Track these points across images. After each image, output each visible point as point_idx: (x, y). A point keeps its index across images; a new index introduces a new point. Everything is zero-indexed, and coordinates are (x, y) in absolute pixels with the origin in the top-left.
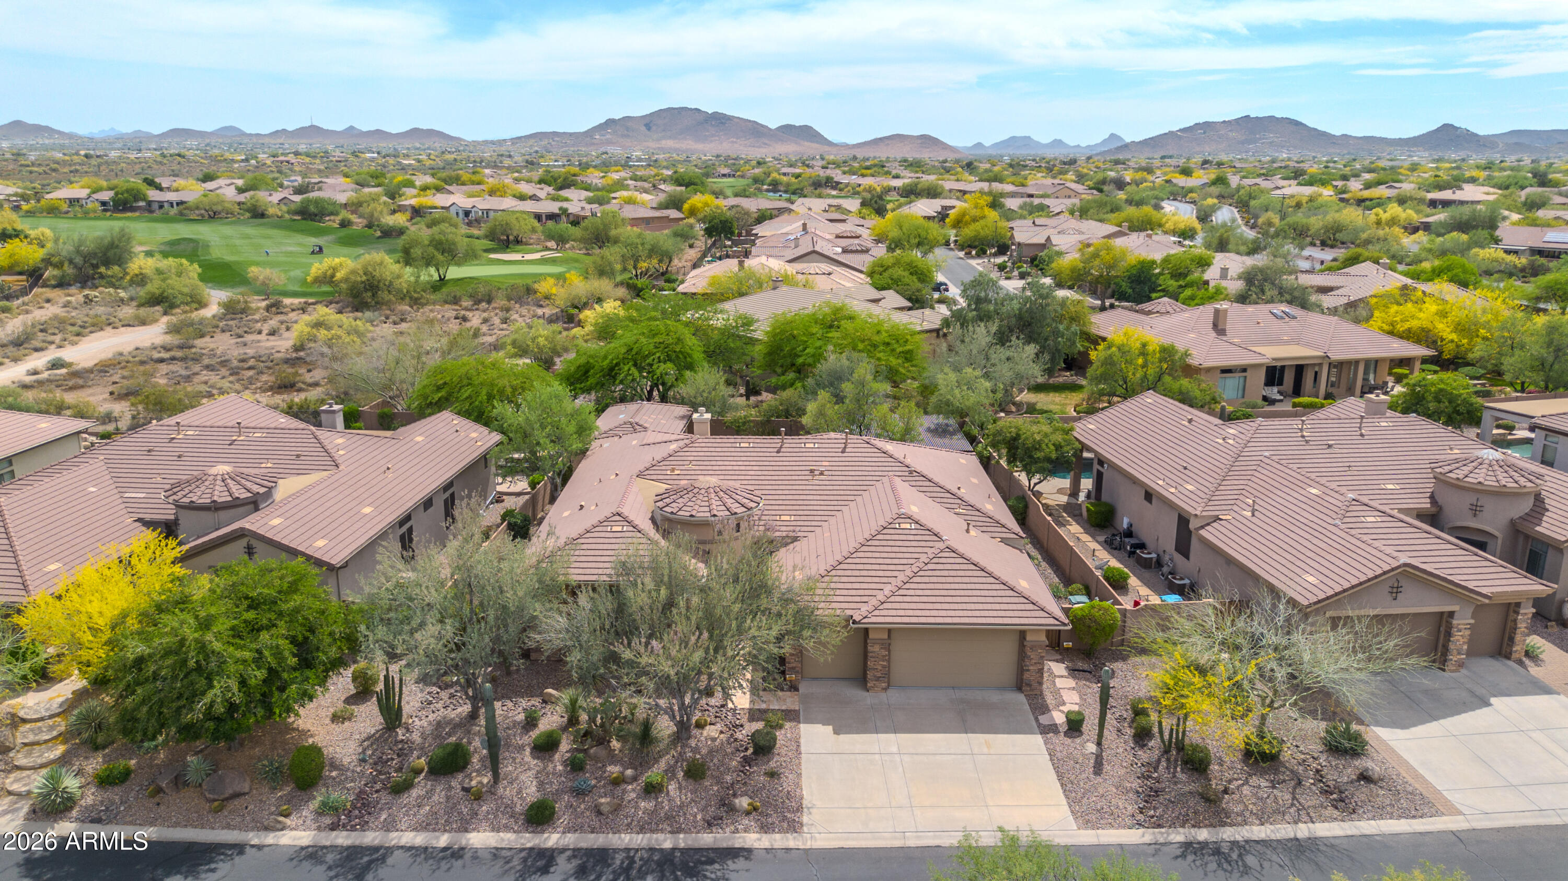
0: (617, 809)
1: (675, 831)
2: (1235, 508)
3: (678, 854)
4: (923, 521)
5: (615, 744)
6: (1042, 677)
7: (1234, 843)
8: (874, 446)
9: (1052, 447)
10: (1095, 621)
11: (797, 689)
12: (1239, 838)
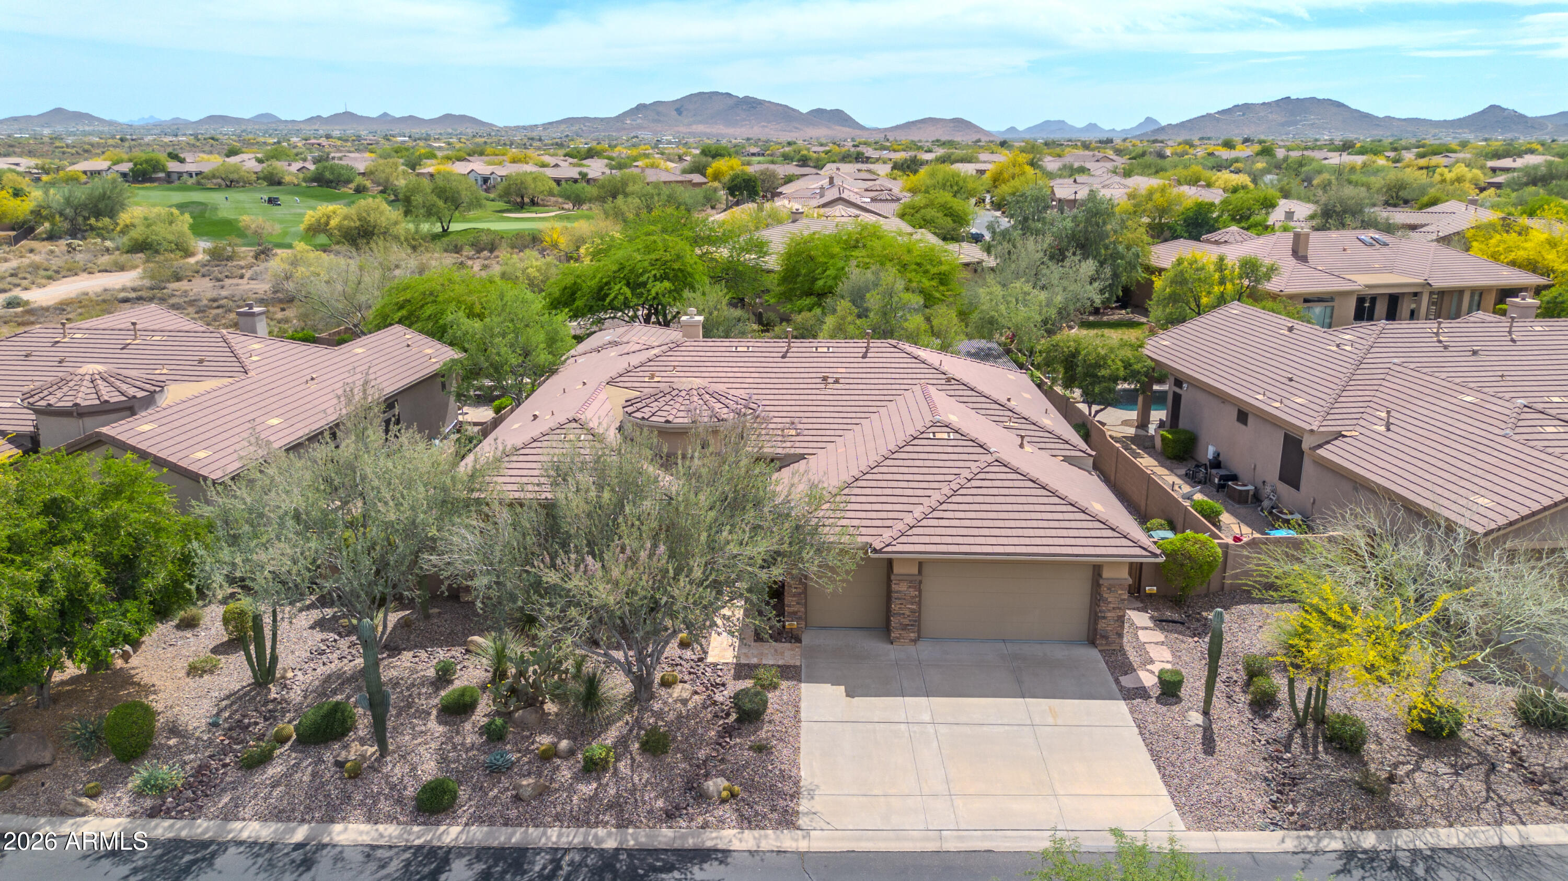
0: (542, 792)
1: (622, 825)
2: (1362, 422)
3: (623, 857)
4: (965, 430)
5: (551, 707)
6: (1122, 627)
7: (1415, 853)
8: (903, 351)
9: (1119, 363)
10: (1190, 558)
11: (798, 640)
12: (1420, 845)
